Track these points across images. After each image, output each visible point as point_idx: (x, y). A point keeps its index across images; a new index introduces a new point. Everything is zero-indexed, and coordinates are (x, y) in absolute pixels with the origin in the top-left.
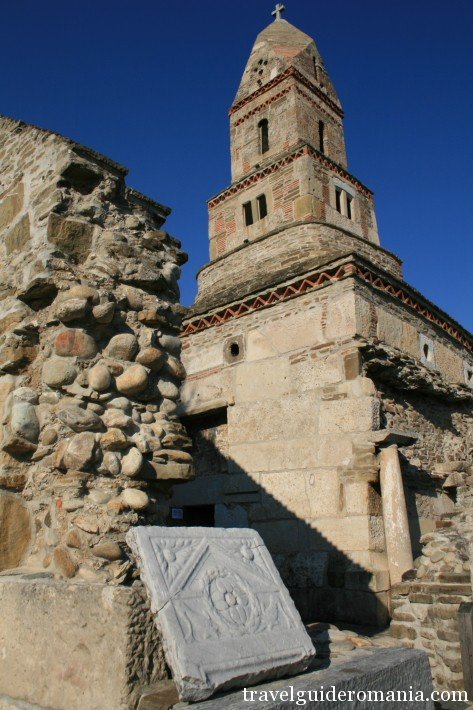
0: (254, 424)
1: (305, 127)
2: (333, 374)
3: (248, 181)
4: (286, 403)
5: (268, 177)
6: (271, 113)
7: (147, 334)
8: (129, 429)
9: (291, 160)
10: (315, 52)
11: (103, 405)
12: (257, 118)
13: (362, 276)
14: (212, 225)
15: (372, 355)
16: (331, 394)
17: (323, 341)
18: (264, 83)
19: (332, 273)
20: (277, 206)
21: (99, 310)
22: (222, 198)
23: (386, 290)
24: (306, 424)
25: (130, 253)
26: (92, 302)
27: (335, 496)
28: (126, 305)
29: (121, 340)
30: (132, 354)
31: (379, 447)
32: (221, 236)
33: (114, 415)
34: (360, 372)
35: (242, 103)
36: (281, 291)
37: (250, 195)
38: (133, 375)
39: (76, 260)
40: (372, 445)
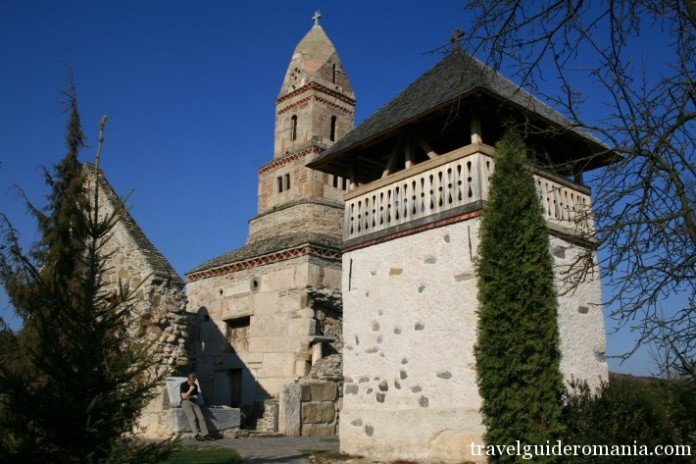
0: (261, 327)
1: (319, 125)
2: (296, 305)
3: (281, 162)
4: (276, 317)
5: (293, 162)
6: (300, 112)
7: (176, 326)
8: (170, 352)
9: (304, 155)
10: (336, 60)
11: (164, 346)
12: (291, 113)
13: (315, 253)
14: (260, 186)
15: (316, 296)
16: (295, 316)
17: (293, 287)
18: (297, 87)
19: (300, 250)
20: (295, 184)
21: (163, 321)
22: (267, 169)
23: (333, 257)
24: (284, 329)
25: (171, 303)
26: (160, 319)
27: (292, 366)
28: (170, 318)
29: (169, 329)
30: (171, 332)
31: (311, 344)
32: (265, 196)
33: (167, 349)
34: (307, 305)
35: (283, 98)
36: (278, 255)
37: (281, 172)
38: (172, 338)
39: (156, 306)
40: (308, 343)
